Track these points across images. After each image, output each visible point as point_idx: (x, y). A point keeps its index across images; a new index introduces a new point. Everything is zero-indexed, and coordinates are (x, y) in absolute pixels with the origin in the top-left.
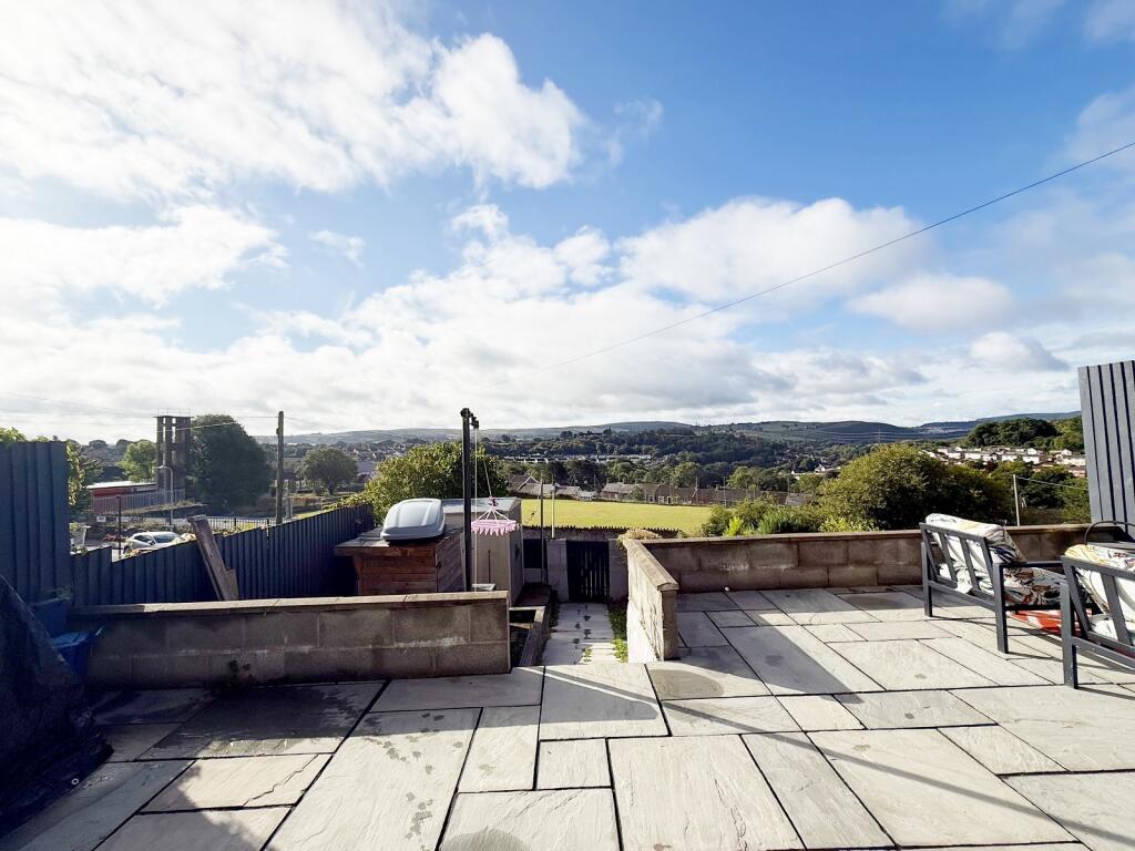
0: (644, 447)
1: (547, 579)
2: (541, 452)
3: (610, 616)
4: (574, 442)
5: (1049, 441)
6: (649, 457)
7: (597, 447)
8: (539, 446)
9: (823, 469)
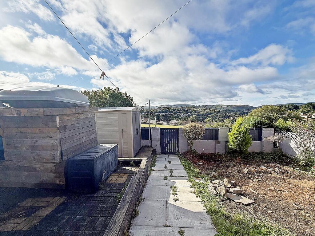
0: (181, 111)
1: (151, 144)
2: (153, 112)
3: (181, 161)
4: (162, 110)
5: (297, 111)
6: (183, 114)
7: (168, 111)
8: (152, 111)
9: (231, 118)
